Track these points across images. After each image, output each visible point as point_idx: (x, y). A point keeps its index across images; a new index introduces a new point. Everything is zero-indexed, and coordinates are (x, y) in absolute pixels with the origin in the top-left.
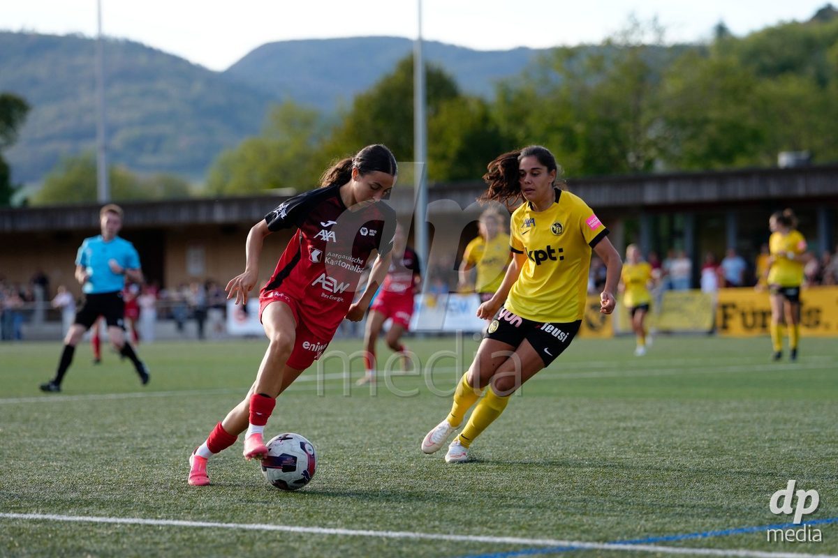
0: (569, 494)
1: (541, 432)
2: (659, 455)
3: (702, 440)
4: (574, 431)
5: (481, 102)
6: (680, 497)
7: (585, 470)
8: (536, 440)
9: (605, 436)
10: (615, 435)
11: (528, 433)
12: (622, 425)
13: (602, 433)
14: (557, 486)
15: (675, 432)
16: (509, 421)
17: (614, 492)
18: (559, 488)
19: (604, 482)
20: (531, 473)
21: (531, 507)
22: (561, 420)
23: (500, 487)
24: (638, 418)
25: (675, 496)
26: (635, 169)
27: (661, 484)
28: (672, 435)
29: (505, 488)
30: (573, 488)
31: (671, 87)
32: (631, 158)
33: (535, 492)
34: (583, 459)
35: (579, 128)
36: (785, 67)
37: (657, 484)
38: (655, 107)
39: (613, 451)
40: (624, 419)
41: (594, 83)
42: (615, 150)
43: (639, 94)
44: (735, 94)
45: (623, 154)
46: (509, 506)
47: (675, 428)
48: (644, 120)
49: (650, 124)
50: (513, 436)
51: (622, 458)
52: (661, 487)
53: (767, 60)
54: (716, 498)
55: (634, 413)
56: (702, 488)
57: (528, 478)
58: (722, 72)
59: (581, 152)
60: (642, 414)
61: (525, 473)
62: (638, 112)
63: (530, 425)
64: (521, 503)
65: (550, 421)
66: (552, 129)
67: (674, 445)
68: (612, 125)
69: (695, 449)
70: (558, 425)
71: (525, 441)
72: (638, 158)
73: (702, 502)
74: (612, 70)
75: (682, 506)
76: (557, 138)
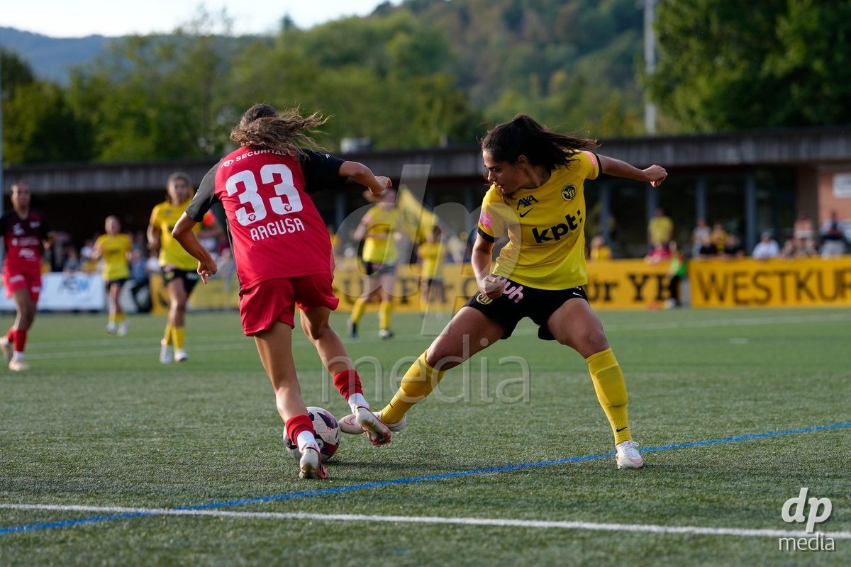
0: (137, 463)
1: (111, 405)
2: (226, 425)
3: (267, 409)
4: (143, 403)
5: (56, 87)
6: (244, 464)
7: (153, 440)
8: (106, 412)
9: (173, 408)
10: (184, 406)
11: (100, 405)
12: (191, 396)
13: (171, 404)
14: (126, 455)
15: (241, 403)
16: (81, 394)
17: (181, 460)
18: (127, 458)
19: (172, 451)
20: (101, 443)
21: (99, 477)
22: (132, 393)
23: (70, 457)
24: (207, 390)
25: (239, 463)
26: (206, 154)
27: (227, 452)
28: (238, 406)
29: (76, 459)
30: (142, 457)
31: (240, 75)
32: (202, 142)
33: (104, 462)
34: (152, 430)
35: (152, 113)
36: (347, 59)
37: (223, 452)
38: (225, 94)
39: (180, 422)
40: (193, 391)
41: (165, 70)
42: (186, 135)
43: (209, 81)
44: (301, 83)
45: (194, 139)
46: (78, 476)
47: (241, 399)
48: (214, 105)
49: (219, 111)
50: (85, 408)
51: (189, 428)
52: (227, 455)
53: (331, 52)
54: (278, 464)
55: (203, 385)
56: (265, 455)
57: (98, 448)
58: (288, 61)
59: (154, 137)
60: (210, 386)
61: (94, 444)
62: (209, 99)
63: (102, 398)
64: (90, 472)
65: (122, 394)
66: (125, 114)
67: (240, 415)
68: (182, 110)
69: (260, 418)
70: (129, 397)
71: (96, 413)
72: (209, 142)
73: (265, 468)
74: (184, 59)
75: (246, 472)
76: (130, 123)
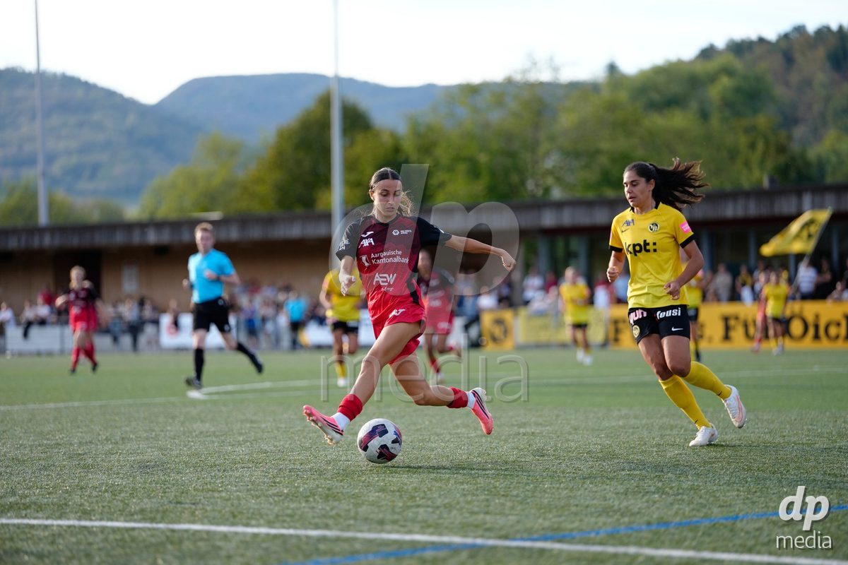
0: (473, 495)
1: (448, 437)
2: (556, 459)
3: (595, 444)
4: (477, 436)
5: (393, 135)
6: (575, 497)
7: (487, 472)
8: (443, 444)
9: (506, 441)
10: (516, 440)
11: (437, 438)
12: (522, 430)
13: (503, 437)
14: (462, 487)
15: (570, 437)
16: (419, 427)
17: (515, 493)
18: (464, 489)
19: (505, 483)
20: (439, 475)
21: (438, 507)
22: (466, 426)
23: (410, 488)
24: (537, 424)
25: (570, 496)
26: (534, 196)
27: (558, 485)
28: (568, 440)
29: (415, 489)
30: (477, 489)
31: (566, 120)
32: (530, 185)
33: (442, 493)
34: (486, 462)
35: (483, 158)
36: (671, 103)
37: (554, 485)
38: (552, 139)
39: (514, 454)
40: (524, 425)
41: (495, 116)
42: (515, 179)
43: (536, 126)
44: (625, 126)
45: (523, 183)
46: (418, 506)
47: (570, 433)
48: (542, 150)
49: (547, 154)
50: (423, 441)
51: (522, 461)
52: (558, 488)
53: (655, 97)
54: (608, 498)
55: (533, 420)
56: (595, 489)
57: (436, 480)
58: (612, 107)
59: (485, 180)
60: (540, 420)
61: (432, 476)
62: (533, 146)
63: (438, 431)
64: (429, 503)
65: (457, 427)
66: (458, 159)
67: (569, 449)
68: (511, 155)
69: (588, 453)
70: (464, 430)
71: (433, 445)
72: (537, 185)
73: (595, 502)
74: (513, 105)
75: (577, 506)
76: (462, 167)
